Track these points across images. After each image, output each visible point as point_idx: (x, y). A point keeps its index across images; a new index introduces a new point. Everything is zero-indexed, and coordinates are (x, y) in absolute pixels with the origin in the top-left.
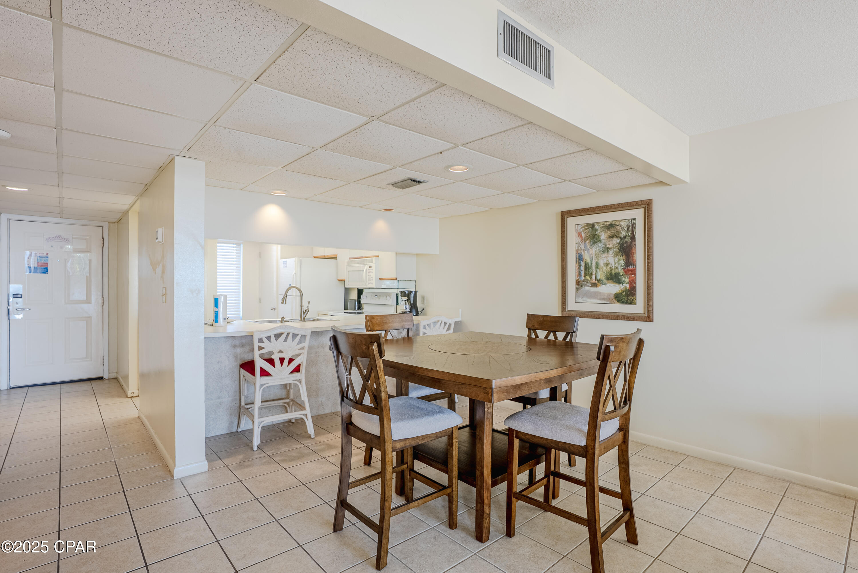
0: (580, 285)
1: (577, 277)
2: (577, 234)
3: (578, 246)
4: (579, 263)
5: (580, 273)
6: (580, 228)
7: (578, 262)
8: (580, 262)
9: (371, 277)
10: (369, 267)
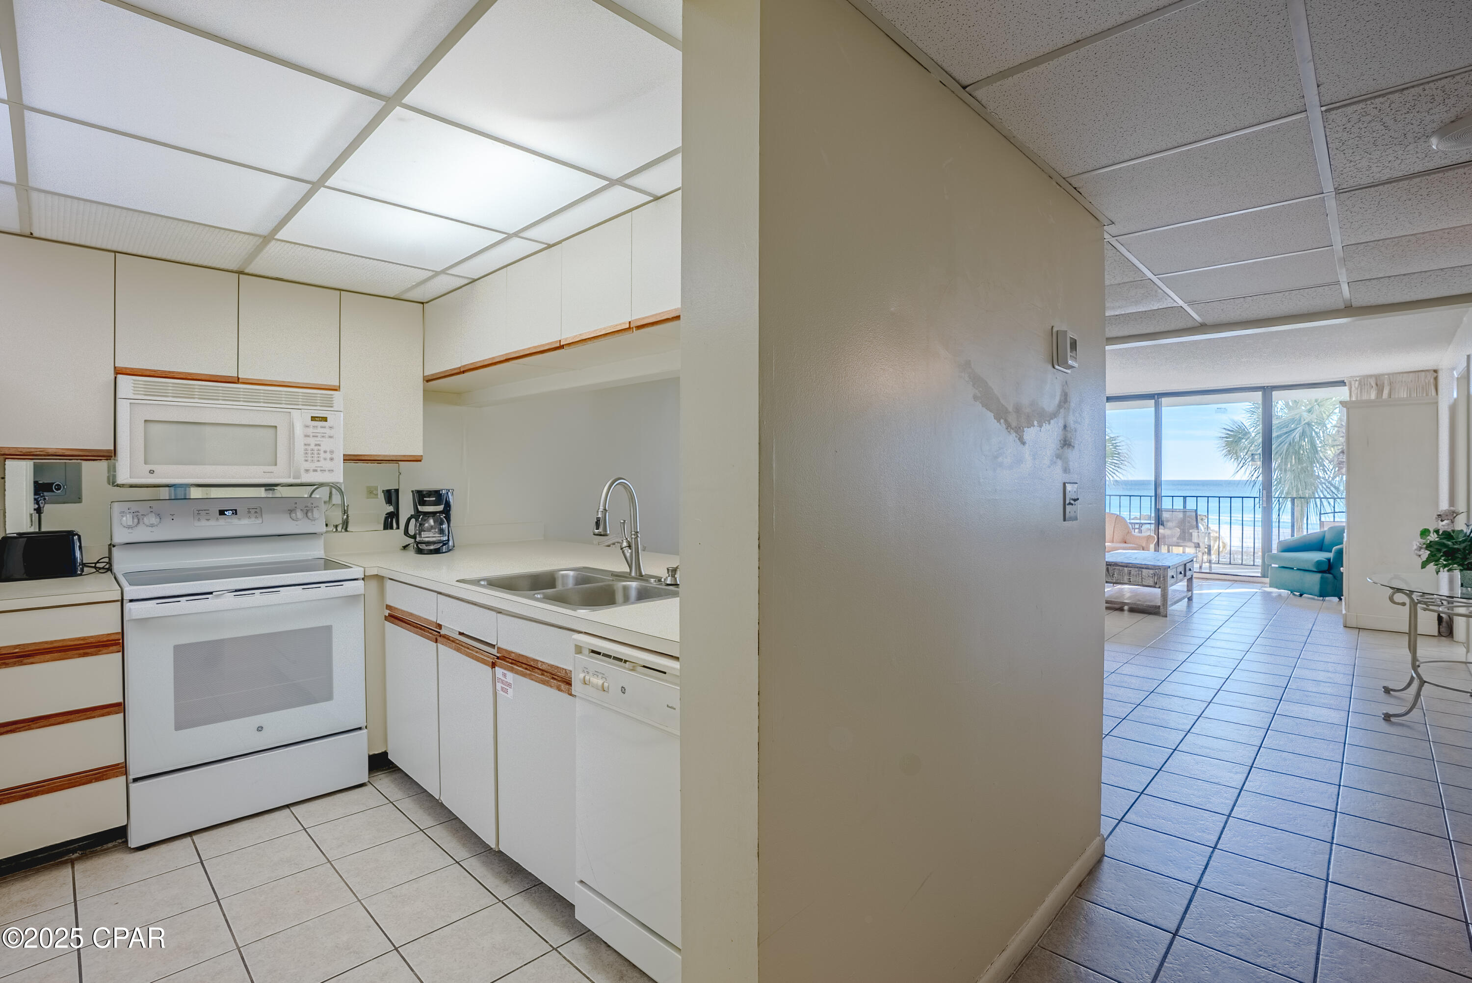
9: (325, 452)
10: (313, 419)
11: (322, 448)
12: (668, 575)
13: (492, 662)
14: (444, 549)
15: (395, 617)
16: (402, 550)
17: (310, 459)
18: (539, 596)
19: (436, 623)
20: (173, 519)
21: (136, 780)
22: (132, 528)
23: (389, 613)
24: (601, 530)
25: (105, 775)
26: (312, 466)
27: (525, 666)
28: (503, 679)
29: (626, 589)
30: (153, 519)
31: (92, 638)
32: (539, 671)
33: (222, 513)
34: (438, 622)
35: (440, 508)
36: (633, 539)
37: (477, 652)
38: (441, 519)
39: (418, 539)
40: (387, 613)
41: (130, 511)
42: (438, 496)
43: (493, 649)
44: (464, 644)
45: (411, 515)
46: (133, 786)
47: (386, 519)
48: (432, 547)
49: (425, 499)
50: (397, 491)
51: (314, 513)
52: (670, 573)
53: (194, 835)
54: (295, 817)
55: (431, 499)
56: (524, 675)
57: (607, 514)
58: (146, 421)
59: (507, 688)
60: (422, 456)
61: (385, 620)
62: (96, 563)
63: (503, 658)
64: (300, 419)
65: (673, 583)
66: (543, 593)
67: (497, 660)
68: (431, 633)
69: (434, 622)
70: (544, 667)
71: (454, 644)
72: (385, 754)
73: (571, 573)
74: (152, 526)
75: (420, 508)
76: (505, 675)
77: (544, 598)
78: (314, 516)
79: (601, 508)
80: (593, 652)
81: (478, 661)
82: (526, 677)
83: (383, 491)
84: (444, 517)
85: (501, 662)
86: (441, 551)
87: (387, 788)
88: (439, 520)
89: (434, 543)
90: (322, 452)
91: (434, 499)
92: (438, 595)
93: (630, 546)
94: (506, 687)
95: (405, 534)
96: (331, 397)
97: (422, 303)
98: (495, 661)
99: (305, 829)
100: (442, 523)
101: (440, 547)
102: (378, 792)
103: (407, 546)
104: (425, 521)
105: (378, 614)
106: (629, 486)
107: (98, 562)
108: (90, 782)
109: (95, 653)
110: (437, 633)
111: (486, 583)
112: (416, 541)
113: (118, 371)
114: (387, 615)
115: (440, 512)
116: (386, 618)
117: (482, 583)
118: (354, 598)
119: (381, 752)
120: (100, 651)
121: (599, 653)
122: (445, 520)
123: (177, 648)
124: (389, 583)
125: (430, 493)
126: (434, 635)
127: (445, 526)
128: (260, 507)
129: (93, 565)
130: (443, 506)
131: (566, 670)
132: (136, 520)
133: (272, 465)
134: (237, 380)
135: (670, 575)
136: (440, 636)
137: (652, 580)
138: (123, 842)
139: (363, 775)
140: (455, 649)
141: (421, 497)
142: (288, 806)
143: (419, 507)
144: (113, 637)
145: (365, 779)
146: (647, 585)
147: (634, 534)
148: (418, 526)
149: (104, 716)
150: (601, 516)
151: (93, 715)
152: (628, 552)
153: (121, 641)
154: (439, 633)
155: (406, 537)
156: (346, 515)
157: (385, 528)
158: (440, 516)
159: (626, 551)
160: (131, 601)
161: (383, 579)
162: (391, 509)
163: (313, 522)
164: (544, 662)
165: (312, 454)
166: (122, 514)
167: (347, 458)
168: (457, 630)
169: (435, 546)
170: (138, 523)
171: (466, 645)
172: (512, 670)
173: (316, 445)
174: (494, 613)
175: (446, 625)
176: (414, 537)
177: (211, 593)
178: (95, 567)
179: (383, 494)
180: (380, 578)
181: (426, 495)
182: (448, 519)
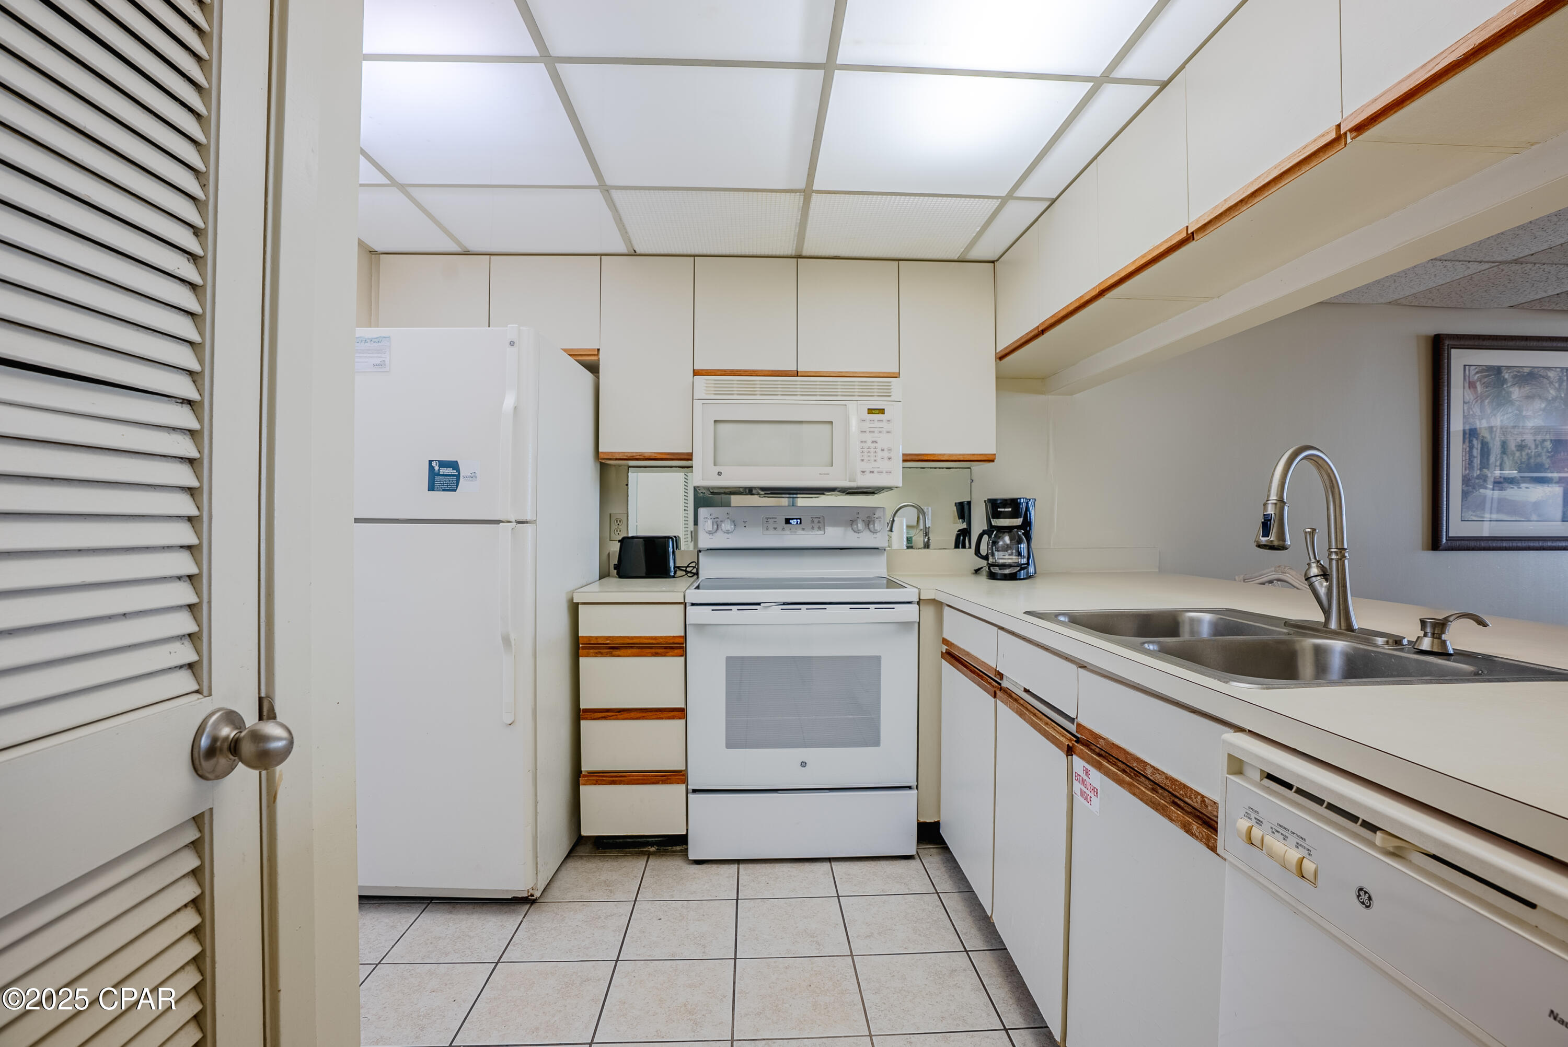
0: (1470, 486)
1: (1465, 470)
2: (1467, 385)
3: (1469, 408)
4: (1470, 441)
5: (1471, 462)
6: (1473, 372)
7: (1467, 441)
8: (1472, 441)
9: (883, 450)
10: (870, 411)
11: (879, 446)
12: (1421, 634)
13: (1068, 745)
14: (1022, 575)
15: (954, 656)
16: (974, 574)
17: (866, 458)
18: (1151, 647)
19: (996, 669)
20: (745, 527)
21: (695, 791)
22: (712, 533)
23: (946, 649)
24: (1273, 537)
25: (670, 779)
26: (867, 467)
27: (1123, 766)
28: (1085, 777)
29: (1320, 653)
30: (727, 526)
31: (662, 639)
32: (1147, 782)
33: (788, 521)
34: (997, 670)
35: (1018, 521)
36: (1334, 563)
37: (1047, 724)
38: (1019, 536)
39: (991, 560)
40: (944, 648)
41: (711, 517)
42: (1015, 507)
43: (1071, 725)
44: (1029, 707)
45: (984, 531)
46: (691, 797)
47: (958, 537)
48: (1007, 571)
49: (999, 510)
50: (969, 503)
51: (876, 525)
52: (1429, 630)
53: (742, 863)
54: (833, 876)
55: (1006, 510)
56: (1120, 782)
57: (1286, 508)
58: (715, 421)
59: (1091, 794)
60: (995, 454)
61: (942, 657)
62: (686, 567)
63: (1087, 744)
64: (855, 413)
65: (1435, 650)
66: (1159, 642)
67: (1076, 744)
68: (990, 683)
69: (994, 668)
70: (1158, 778)
71: (1016, 705)
72: (937, 825)
73: (1207, 617)
74: (728, 532)
75: (995, 522)
76: (1087, 772)
77: (1160, 651)
78: (876, 528)
79: (1273, 497)
80: (1270, 777)
81: (1048, 739)
82: (1124, 788)
83: (956, 503)
84: (1023, 533)
85: (1082, 750)
86: (1018, 577)
87: (937, 870)
88: (1017, 537)
89: (1010, 566)
90: (879, 450)
91: (1010, 509)
92: (999, 630)
93: (1325, 575)
94: (1088, 792)
95: (976, 554)
96: (889, 385)
97: (993, 262)
98: (1073, 744)
99: (838, 897)
100: (1020, 541)
101: (1016, 572)
102: (925, 872)
103: (979, 569)
104: (999, 538)
105: (933, 650)
106: (1329, 466)
107: (688, 566)
108: (657, 783)
109: (664, 654)
110: (996, 685)
111: (1067, 620)
112: (988, 563)
113: (696, 373)
114: (944, 651)
115: (1018, 527)
116: (943, 655)
117: (1062, 618)
118: (906, 625)
119: (933, 821)
120: (667, 653)
121: (1289, 786)
122: (1025, 539)
123: (729, 660)
124: (947, 610)
125: (1006, 502)
126: (993, 686)
127: (1023, 546)
128: (823, 516)
129: (684, 569)
130: (1022, 519)
131: (1203, 797)
132: (715, 527)
133: (827, 466)
134: (797, 374)
135: (1429, 635)
136: (1001, 689)
137: (1380, 641)
138: (681, 851)
139: (909, 846)
140: (1017, 712)
141: (995, 507)
142: (830, 860)
143: (992, 520)
144: (677, 641)
145: (913, 852)
146: (1370, 648)
147: (1336, 553)
148: (991, 544)
149: (670, 719)
150: (1273, 513)
151: (662, 716)
152: (1322, 586)
153: (684, 645)
154: (1000, 684)
155: (977, 557)
156: (927, 537)
157: (957, 546)
158: (1017, 532)
159: (1317, 584)
160: (693, 604)
161: (942, 607)
162: (964, 526)
163: (875, 535)
164: (1158, 770)
165: (869, 452)
166: (705, 520)
167: (908, 458)
168: (1022, 685)
169: (1010, 569)
170: (717, 529)
171: (1033, 709)
172: (1099, 767)
173: (873, 442)
174: (1074, 667)
175: (1008, 676)
176: (986, 558)
177: (759, 604)
178: (686, 571)
179: (955, 507)
180: (938, 605)
181: (1000, 505)
182: (1029, 539)
